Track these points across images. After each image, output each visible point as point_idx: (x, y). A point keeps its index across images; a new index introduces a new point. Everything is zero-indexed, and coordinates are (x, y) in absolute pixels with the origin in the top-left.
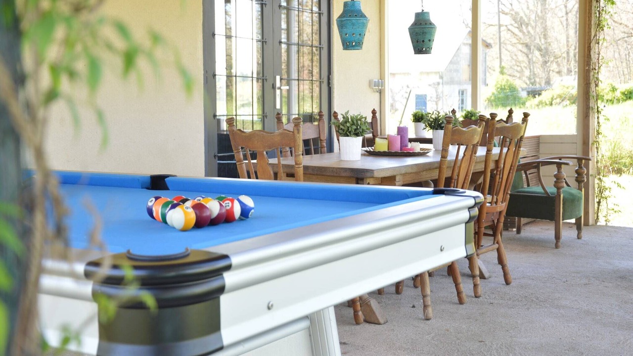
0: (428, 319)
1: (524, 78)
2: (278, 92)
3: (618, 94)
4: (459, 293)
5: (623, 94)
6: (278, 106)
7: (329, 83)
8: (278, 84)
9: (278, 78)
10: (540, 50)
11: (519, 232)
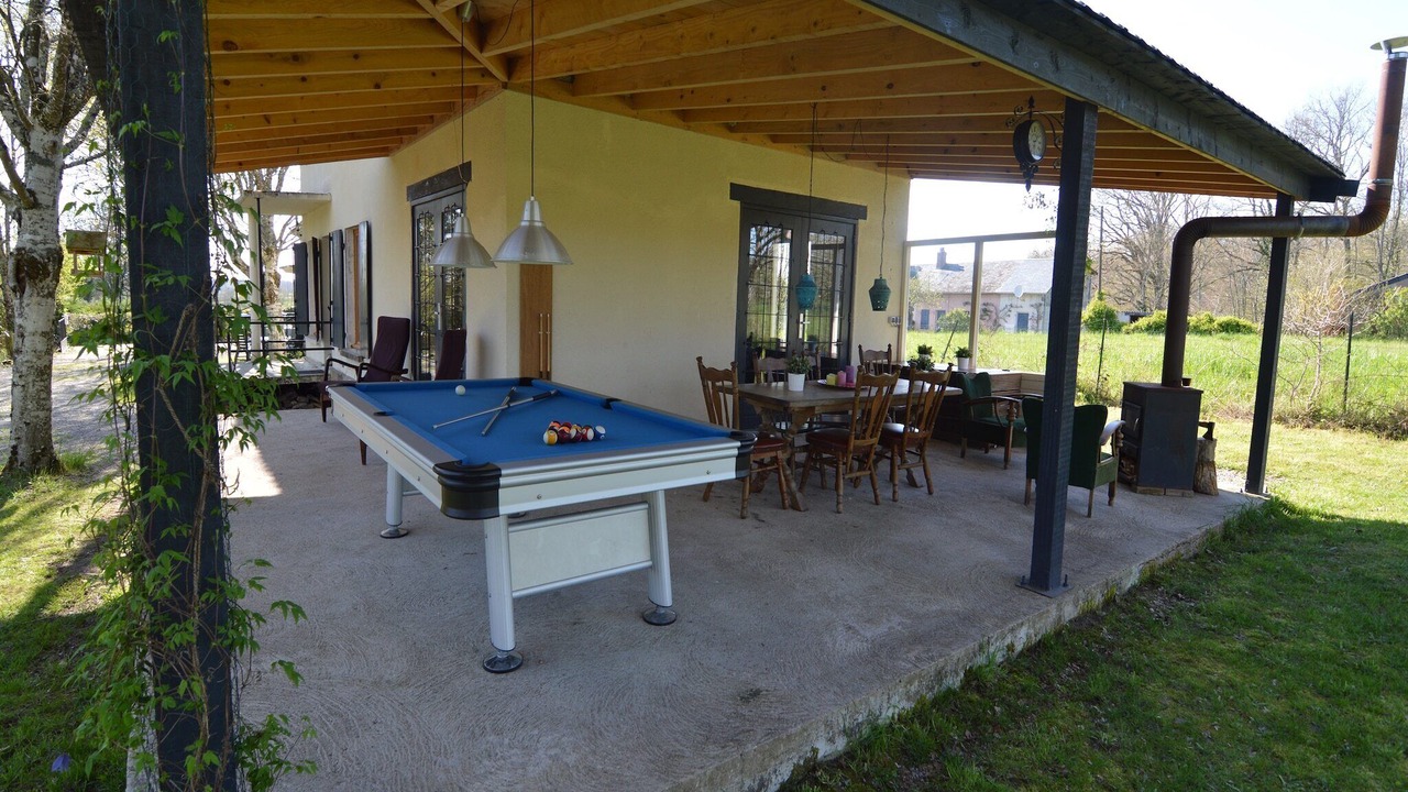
0: (839, 512)
1: (1135, 302)
2: (801, 326)
3: (1215, 324)
4: (876, 496)
5: (1220, 325)
6: (800, 336)
7: (849, 320)
8: (801, 320)
9: (802, 315)
10: (1152, 277)
11: (986, 452)
